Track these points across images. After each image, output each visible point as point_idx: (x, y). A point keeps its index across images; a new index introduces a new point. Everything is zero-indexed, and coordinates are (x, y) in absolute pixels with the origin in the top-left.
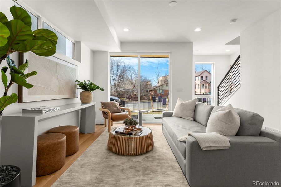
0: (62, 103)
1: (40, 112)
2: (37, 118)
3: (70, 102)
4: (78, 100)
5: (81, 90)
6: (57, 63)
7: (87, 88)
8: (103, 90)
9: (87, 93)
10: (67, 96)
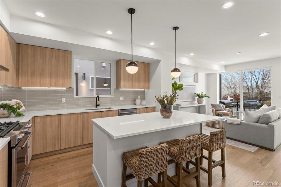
0: (189, 103)
1: (180, 105)
2: (179, 107)
3: (192, 102)
4: (196, 102)
5: (197, 97)
6: (186, 87)
7: (200, 96)
8: (209, 97)
9: (200, 99)
10: (190, 100)
